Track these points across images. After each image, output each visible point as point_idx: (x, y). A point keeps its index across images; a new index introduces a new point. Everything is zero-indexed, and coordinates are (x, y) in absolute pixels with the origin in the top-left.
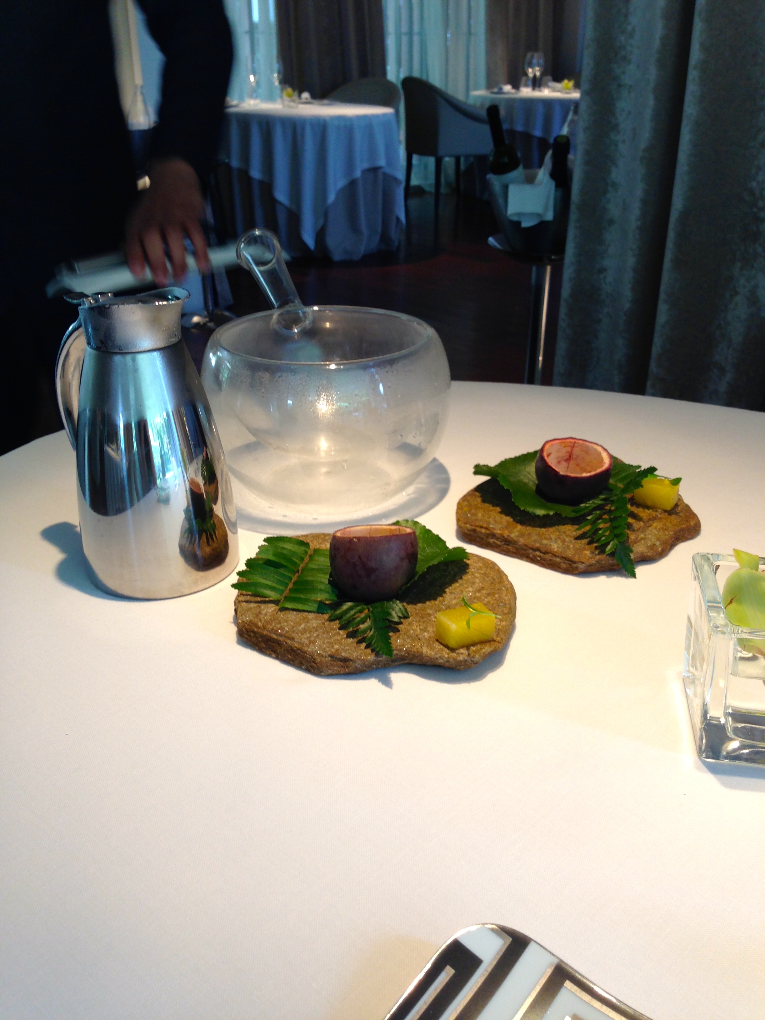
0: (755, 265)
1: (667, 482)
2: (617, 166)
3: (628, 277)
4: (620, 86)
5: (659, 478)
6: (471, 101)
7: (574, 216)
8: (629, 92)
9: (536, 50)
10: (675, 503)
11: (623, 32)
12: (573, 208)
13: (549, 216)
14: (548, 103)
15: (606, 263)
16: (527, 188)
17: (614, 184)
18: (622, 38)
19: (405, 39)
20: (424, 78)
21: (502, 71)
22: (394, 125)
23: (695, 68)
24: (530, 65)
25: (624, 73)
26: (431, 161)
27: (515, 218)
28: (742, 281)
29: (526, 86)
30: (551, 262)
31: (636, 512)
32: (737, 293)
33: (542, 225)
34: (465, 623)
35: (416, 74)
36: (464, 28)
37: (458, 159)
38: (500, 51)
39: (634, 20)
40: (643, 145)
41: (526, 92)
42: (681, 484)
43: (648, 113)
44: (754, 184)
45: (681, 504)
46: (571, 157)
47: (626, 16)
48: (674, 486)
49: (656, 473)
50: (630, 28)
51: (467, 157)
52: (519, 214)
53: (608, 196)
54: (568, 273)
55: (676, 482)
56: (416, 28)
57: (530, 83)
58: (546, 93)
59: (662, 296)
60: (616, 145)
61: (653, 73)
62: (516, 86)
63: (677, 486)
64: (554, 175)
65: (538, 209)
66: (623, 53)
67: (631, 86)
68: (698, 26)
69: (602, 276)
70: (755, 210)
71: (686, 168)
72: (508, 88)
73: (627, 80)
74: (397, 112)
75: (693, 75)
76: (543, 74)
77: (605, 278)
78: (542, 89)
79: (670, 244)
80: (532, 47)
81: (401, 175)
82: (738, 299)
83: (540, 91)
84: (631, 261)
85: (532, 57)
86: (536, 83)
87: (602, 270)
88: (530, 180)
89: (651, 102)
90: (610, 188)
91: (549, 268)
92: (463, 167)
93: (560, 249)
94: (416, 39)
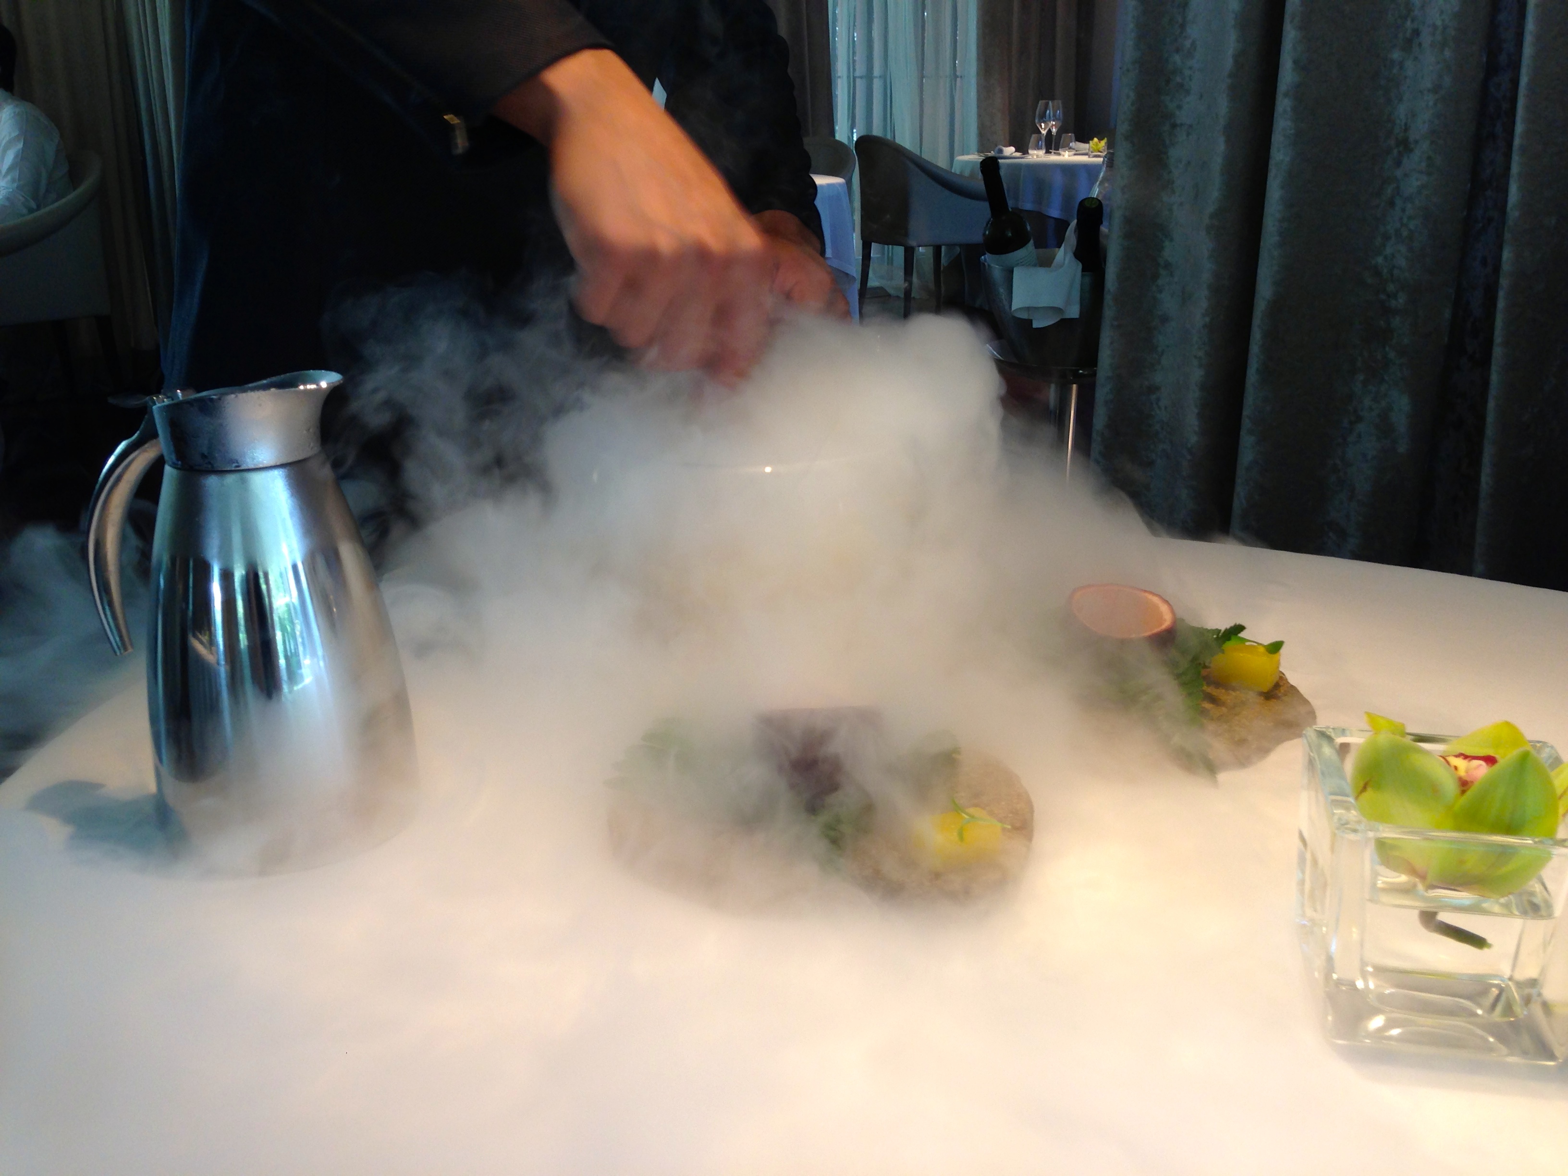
0: (1386, 378)
1: (1262, 650)
2: (1172, 240)
3: (1192, 398)
4: (1174, 126)
5: (1247, 644)
6: (956, 169)
7: (1109, 312)
8: (1188, 134)
9: (1053, 98)
10: (1275, 681)
11: (1177, 51)
12: (1108, 299)
13: (1074, 312)
14: (1068, 169)
15: (1158, 378)
16: (1041, 272)
17: (1168, 265)
18: (1177, 58)
19: (860, 85)
20: (889, 137)
21: (1001, 127)
22: (845, 200)
23: (1286, 95)
24: (1043, 118)
25: (1179, 107)
26: (899, 251)
27: (1024, 316)
28: (1367, 402)
29: (1038, 148)
30: (1077, 378)
31: (1214, 693)
32: (1359, 419)
33: (1065, 324)
34: (955, 834)
35: (877, 131)
36: (947, 69)
37: (937, 250)
38: (999, 98)
39: (1194, 32)
40: (1211, 209)
41: (1037, 156)
42: (1283, 651)
43: (1217, 162)
44: (1380, 260)
45: (1284, 684)
46: (1104, 229)
47: (1183, 26)
48: (1272, 655)
49: (1242, 635)
50: (1188, 44)
51: (950, 246)
52: (1028, 309)
53: (1160, 282)
54: (1103, 393)
55: (1275, 647)
56: (877, 71)
57: (1042, 143)
58: (1066, 156)
59: (1246, 423)
60: (1171, 210)
61: (1223, 106)
62: (1023, 149)
63: (1278, 654)
64: (1078, 255)
65: (1058, 303)
66: (1179, 79)
67: (1191, 126)
68: (1290, 35)
69: (1153, 397)
70: (1383, 297)
71: (1276, 238)
72: (1010, 150)
73: (1183, 117)
74: (849, 183)
75: (1283, 105)
76: (1062, 130)
77: (1158, 399)
78: (1061, 151)
79: (1255, 349)
80: (1046, 92)
81: (855, 271)
82: (1361, 427)
83: (1059, 154)
84: (1197, 374)
85: (1046, 107)
86: (1052, 144)
87: (1153, 389)
88: (1046, 262)
89: (1221, 146)
90: (1163, 272)
91: (1075, 386)
92: (944, 261)
93: (1090, 358)
94: (877, 85)
